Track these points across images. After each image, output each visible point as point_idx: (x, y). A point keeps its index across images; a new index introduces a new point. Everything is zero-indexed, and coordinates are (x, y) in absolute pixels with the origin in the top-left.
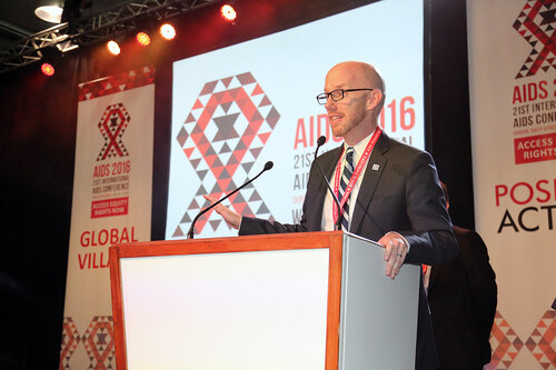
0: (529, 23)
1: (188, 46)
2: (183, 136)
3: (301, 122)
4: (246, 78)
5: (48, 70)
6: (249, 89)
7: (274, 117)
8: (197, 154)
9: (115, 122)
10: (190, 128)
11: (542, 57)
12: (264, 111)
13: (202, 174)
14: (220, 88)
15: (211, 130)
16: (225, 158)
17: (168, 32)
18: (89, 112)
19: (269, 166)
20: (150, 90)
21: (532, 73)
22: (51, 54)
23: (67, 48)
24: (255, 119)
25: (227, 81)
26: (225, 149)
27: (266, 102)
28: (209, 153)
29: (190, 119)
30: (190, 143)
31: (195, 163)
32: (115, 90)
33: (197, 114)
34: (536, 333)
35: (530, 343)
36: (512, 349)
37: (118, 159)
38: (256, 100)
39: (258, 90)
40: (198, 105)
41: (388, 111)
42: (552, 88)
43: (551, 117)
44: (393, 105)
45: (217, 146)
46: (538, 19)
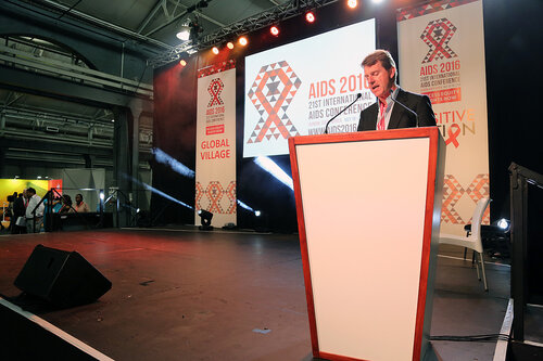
0: (428, 35)
1: (254, 48)
2: (251, 93)
3: (312, 85)
4: (283, 64)
5: (183, 63)
6: (285, 69)
7: (298, 83)
8: (258, 102)
9: (216, 87)
10: (254, 89)
12: (293, 80)
13: (261, 112)
14: (270, 69)
15: (265, 90)
16: (273, 104)
17: (243, 42)
18: (203, 83)
20: (233, 71)
21: (429, 61)
22: (184, 56)
23: (191, 52)
24: (288, 84)
25: (273, 66)
26: (273, 99)
27: (294, 75)
28: (264, 102)
29: (255, 85)
30: (254, 97)
31: (258, 107)
32: (216, 72)
33: (258, 82)
36: (459, 194)
37: (218, 106)
38: (289, 75)
39: (290, 70)
40: (258, 78)
41: (358, 80)
42: (439, 68)
43: (439, 83)
44: (360, 76)
45: (269, 98)
46: (433, 34)
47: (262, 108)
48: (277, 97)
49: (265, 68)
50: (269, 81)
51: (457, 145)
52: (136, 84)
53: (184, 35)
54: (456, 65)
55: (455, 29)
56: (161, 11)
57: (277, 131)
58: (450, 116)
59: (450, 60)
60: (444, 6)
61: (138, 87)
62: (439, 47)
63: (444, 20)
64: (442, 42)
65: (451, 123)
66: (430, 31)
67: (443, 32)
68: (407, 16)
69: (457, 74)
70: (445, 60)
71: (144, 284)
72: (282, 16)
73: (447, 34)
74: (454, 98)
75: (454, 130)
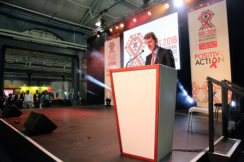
0: (202, 18)
1: (126, 28)
2: (126, 47)
4: (139, 34)
5: (98, 36)
6: (140, 36)
8: (129, 51)
10: (128, 46)
11: (205, 26)
12: (143, 41)
13: (131, 56)
14: (134, 37)
15: (132, 46)
16: (135, 52)
17: (122, 26)
18: (107, 44)
19: (143, 51)
20: (119, 38)
21: (202, 29)
22: (99, 33)
23: (101, 31)
24: (141, 43)
25: (135, 35)
26: (135, 50)
28: (132, 51)
29: (128, 44)
30: (128, 49)
31: (129, 53)
32: (112, 39)
33: (129, 43)
34: (203, 86)
35: (202, 88)
36: (198, 90)
37: (113, 53)
38: (142, 39)
39: (142, 37)
40: (129, 41)
41: (171, 39)
42: (207, 33)
43: (207, 39)
44: (172, 38)
45: (134, 49)
46: (203, 17)
47: (131, 54)
48: (137, 48)
49: (131, 36)
50: (134, 42)
51: (216, 67)
52: (80, 45)
53: (98, 24)
54: (215, 31)
55: (213, 14)
56: (89, 14)
58: (212, 54)
59: (212, 29)
60: (208, 4)
61: (80, 47)
62: (206, 23)
63: (209, 10)
64: (208, 21)
65: (213, 57)
66: (202, 16)
67: (208, 16)
68: (192, 10)
69: (215, 34)
70: (209, 29)
71: (72, 127)
72: (138, 14)
73: (210, 17)
74: (214, 45)
75: (214, 60)
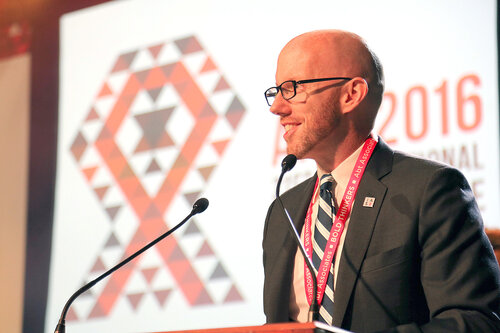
2: (79, 145)
4: (189, 45)
6: (193, 63)
7: (237, 111)
8: (104, 177)
10: (92, 131)
12: (221, 102)
13: (113, 212)
14: (143, 62)
15: (129, 135)
16: (152, 184)
19: (201, 206)
20: (20, 66)
24: (204, 114)
25: (155, 50)
26: (154, 167)
27: (222, 85)
29: (92, 115)
30: (92, 157)
31: (101, 192)
33: (105, 107)
38: (206, 83)
39: (210, 66)
40: (105, 91)
41: (435, 101)
44: (442, 90)
47: (115, 196)
48: (167, 157)
49: (125, 60)
50: (142, 104)
57: (165, 279)
